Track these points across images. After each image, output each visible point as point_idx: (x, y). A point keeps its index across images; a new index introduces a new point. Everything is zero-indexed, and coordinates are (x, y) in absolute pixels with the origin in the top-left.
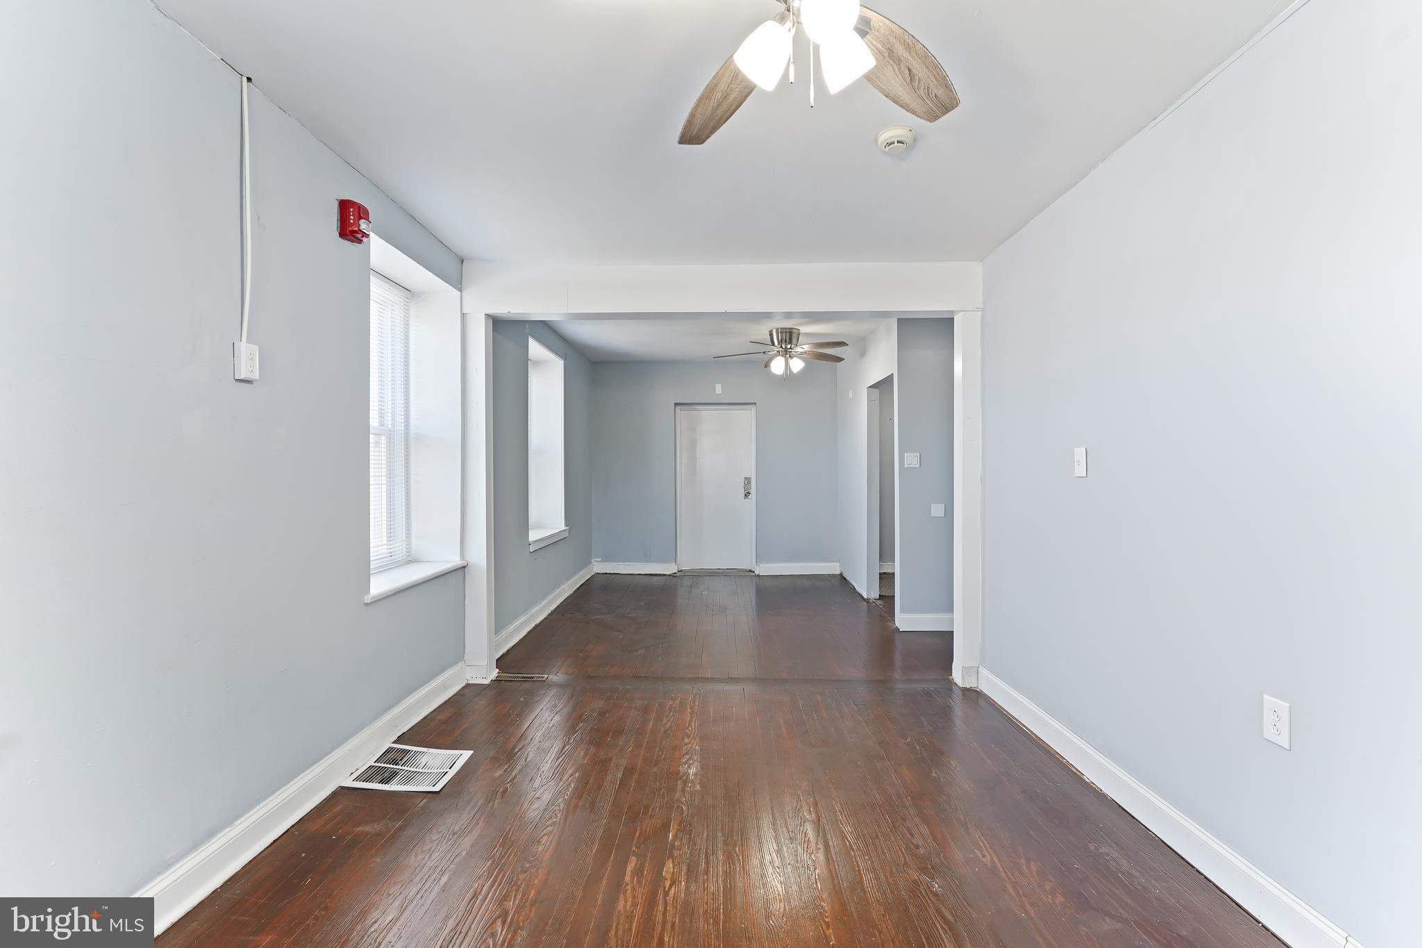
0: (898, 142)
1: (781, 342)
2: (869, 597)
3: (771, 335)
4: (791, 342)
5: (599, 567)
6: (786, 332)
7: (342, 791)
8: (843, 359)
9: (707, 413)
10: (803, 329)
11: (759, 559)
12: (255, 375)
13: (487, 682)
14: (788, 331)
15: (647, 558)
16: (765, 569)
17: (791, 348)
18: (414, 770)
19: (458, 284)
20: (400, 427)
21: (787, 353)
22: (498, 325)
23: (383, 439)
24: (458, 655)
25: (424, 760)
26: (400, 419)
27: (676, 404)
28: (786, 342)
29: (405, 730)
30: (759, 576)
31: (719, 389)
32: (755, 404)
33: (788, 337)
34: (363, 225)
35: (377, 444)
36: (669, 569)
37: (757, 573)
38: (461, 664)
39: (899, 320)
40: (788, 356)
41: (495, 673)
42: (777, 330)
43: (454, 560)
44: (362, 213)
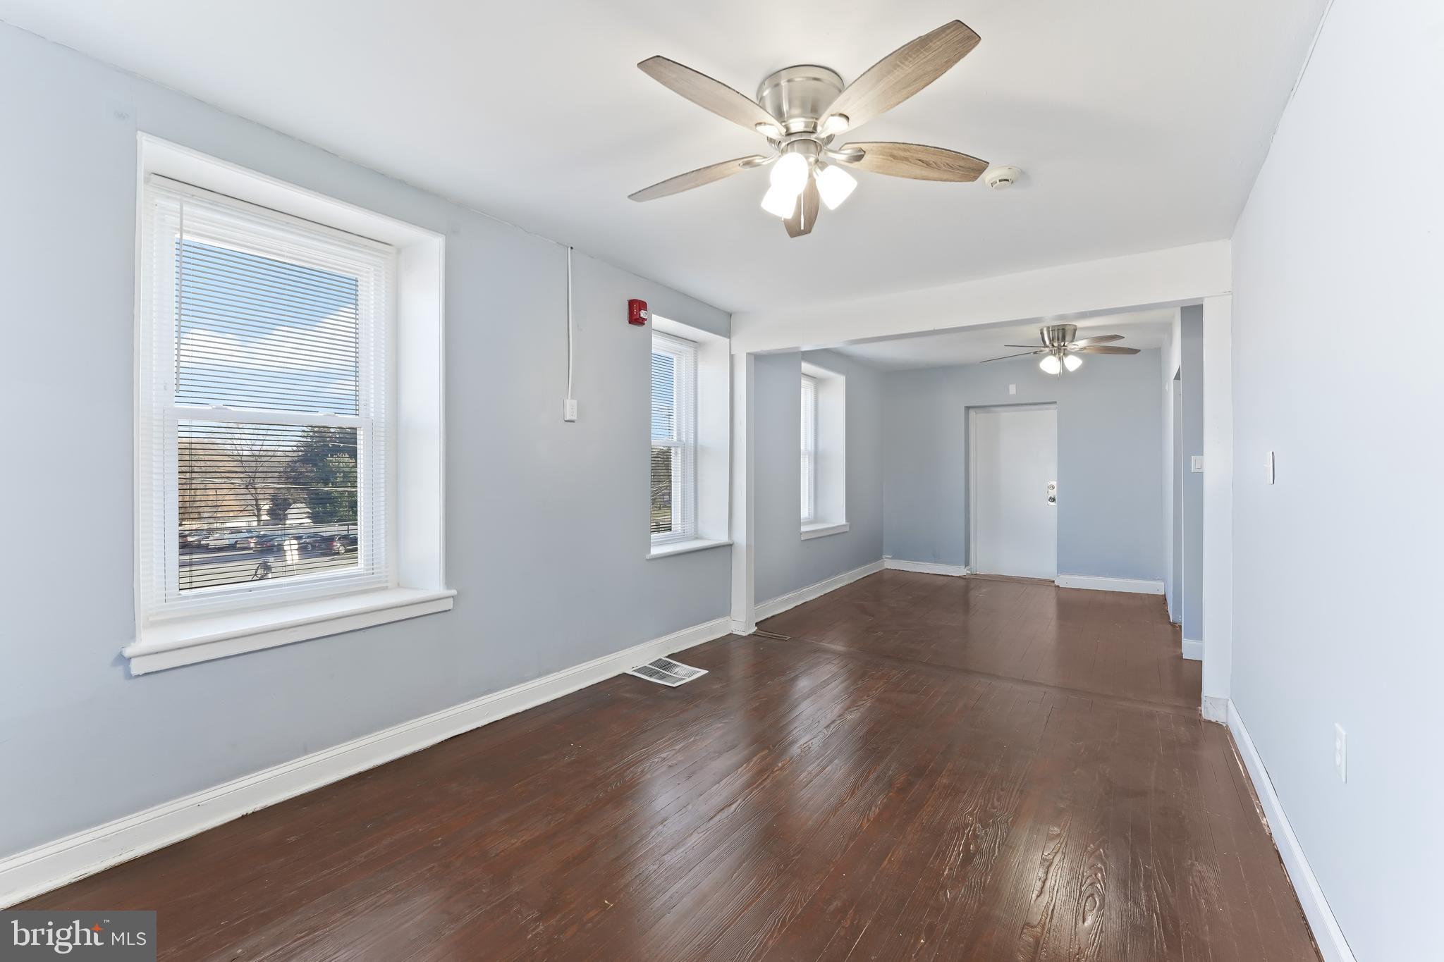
0: (1000, 181)
1: (1053, 340)
2: (1176, 621)
3: (1042, 333)
4: (1064, 339)
5: (889, 564)
6: (1058, 330)
7: (624, 675)
8: (1139, 351)
9: (1006, 416)
10: (1080, 324)
11: (1061, 569)
12: (574, 418)
13: (744, 634)
14: (1061, 328)
15: (935, 558)
16: (1065, 581)
17: (1064, 346)
18: (669, 674)
19: (727, 333)
20: (691, 441)
21: (1061, 352)
22: (758, 359)
23: (679, 451)
24: (725, 611)
25: (676, 670)
26: (692, 436)
27: (968, 408)
28: (1058, 339)
29: (675, 651)
30: (1058, 587)
31: (1012, 389)
32: (1056, 402)
33: (1060, 336)
34: (643, 313)
35: (676, 453)
36: (960, 571)
37: (1056, 583)
38: (727, 618)
39: (1182, 308)
40: (1062, 354)
41: (754, 629)
42: (1048, 328)
43: (723, 538)
44: (642, 305)
